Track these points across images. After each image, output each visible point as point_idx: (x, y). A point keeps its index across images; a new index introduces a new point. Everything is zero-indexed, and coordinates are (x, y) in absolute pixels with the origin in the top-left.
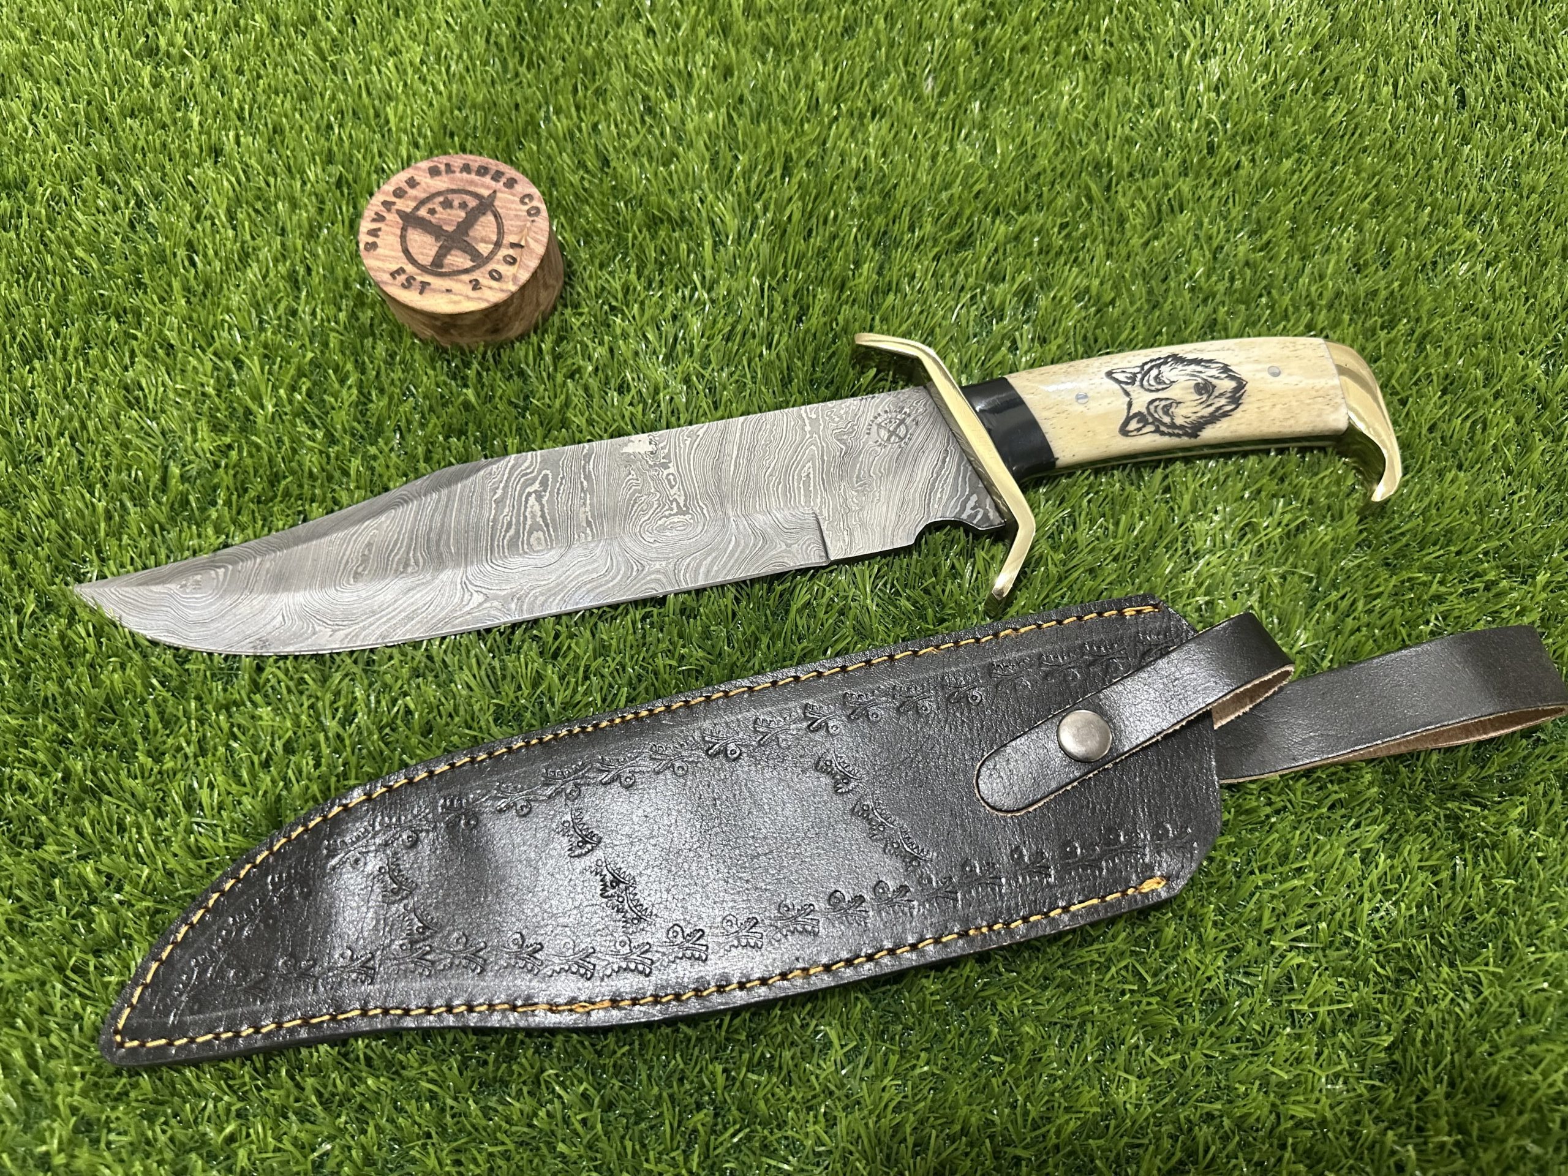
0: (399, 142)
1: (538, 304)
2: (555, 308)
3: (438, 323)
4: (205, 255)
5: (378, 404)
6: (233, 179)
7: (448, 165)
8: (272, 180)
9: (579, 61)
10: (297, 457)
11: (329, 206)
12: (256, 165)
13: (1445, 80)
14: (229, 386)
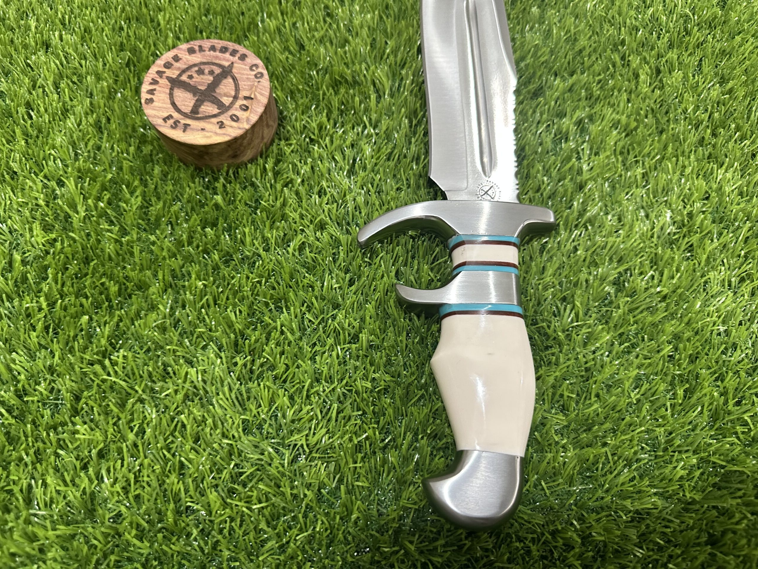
0: (167, 37)
1: (263, 138)
2: (273, 141)
3: (196, 152)
4: (39, 111)
5: (157, 207)
6: (57, 62)
7: (200, 47)
8: (83, 62)
10: (100, 246)
11: (122, 77)
12: (73, 53)
14: (55, 199)
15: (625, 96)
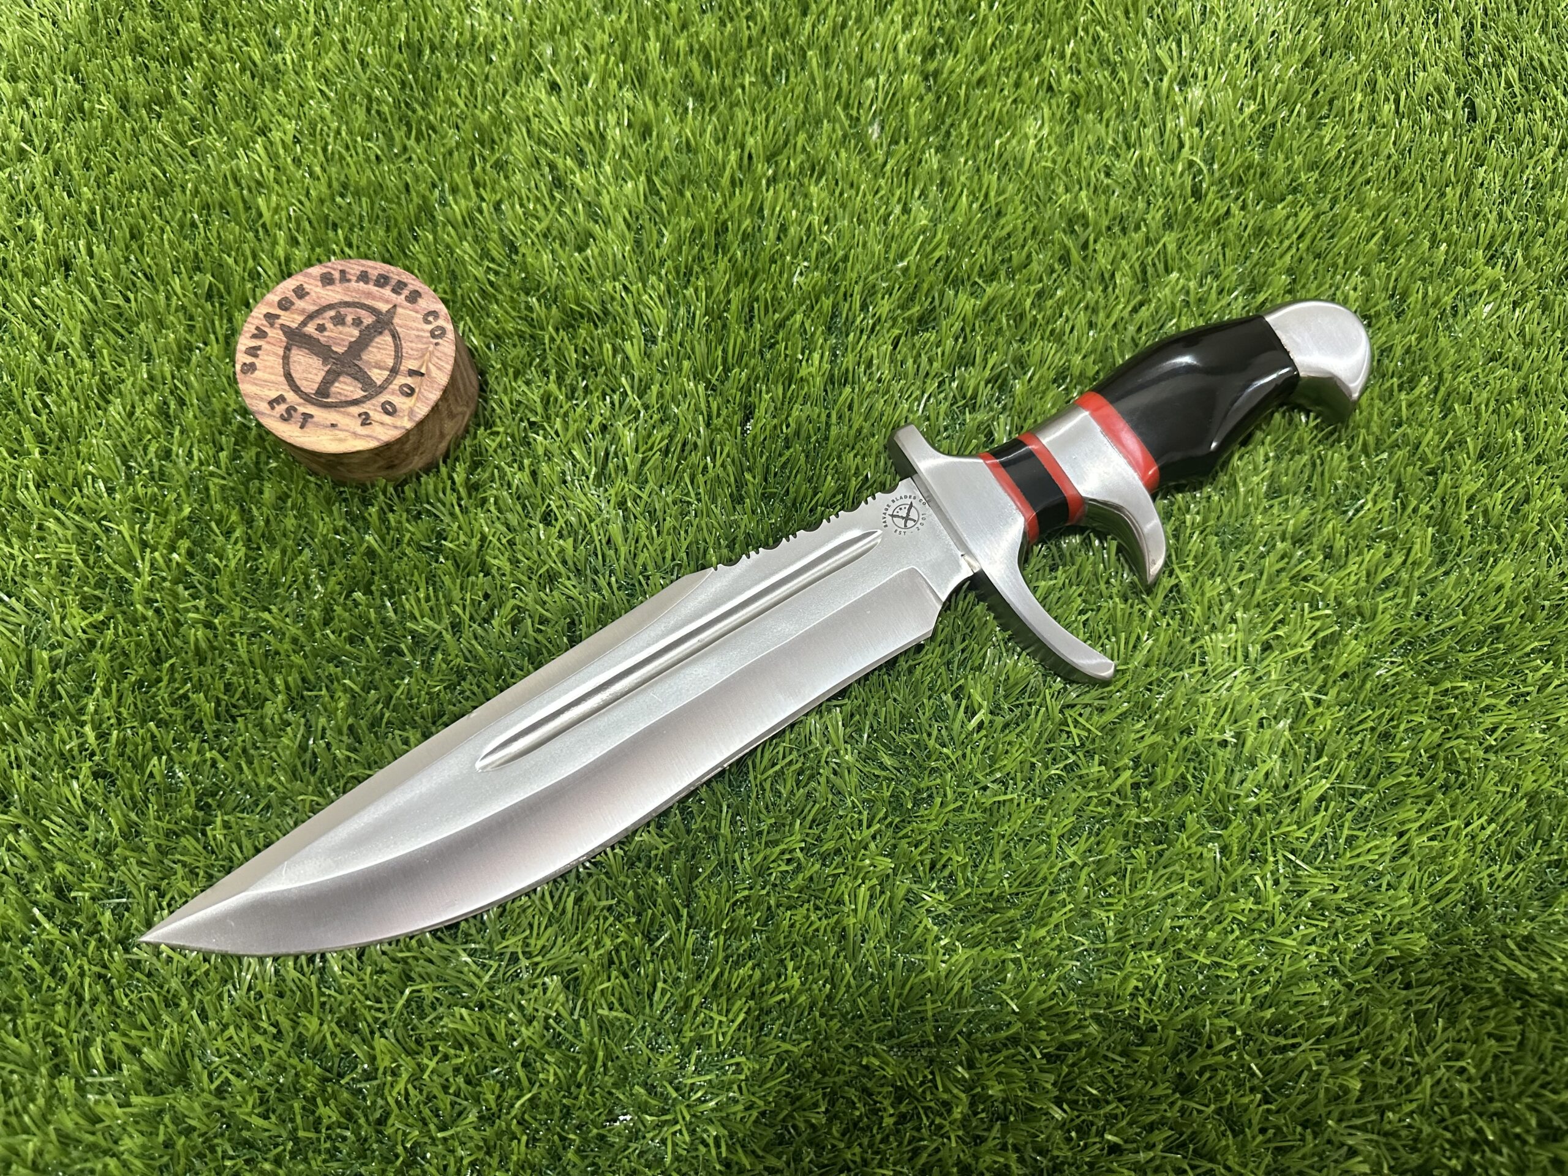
0: (275, 243)
4: (58, 395)
6: (86, 298)
7: (343, 272)
8: (131, 296)
9: (474, 129)
12: (112, 279)
13: (1452, 93)
15: (1082, 318)
